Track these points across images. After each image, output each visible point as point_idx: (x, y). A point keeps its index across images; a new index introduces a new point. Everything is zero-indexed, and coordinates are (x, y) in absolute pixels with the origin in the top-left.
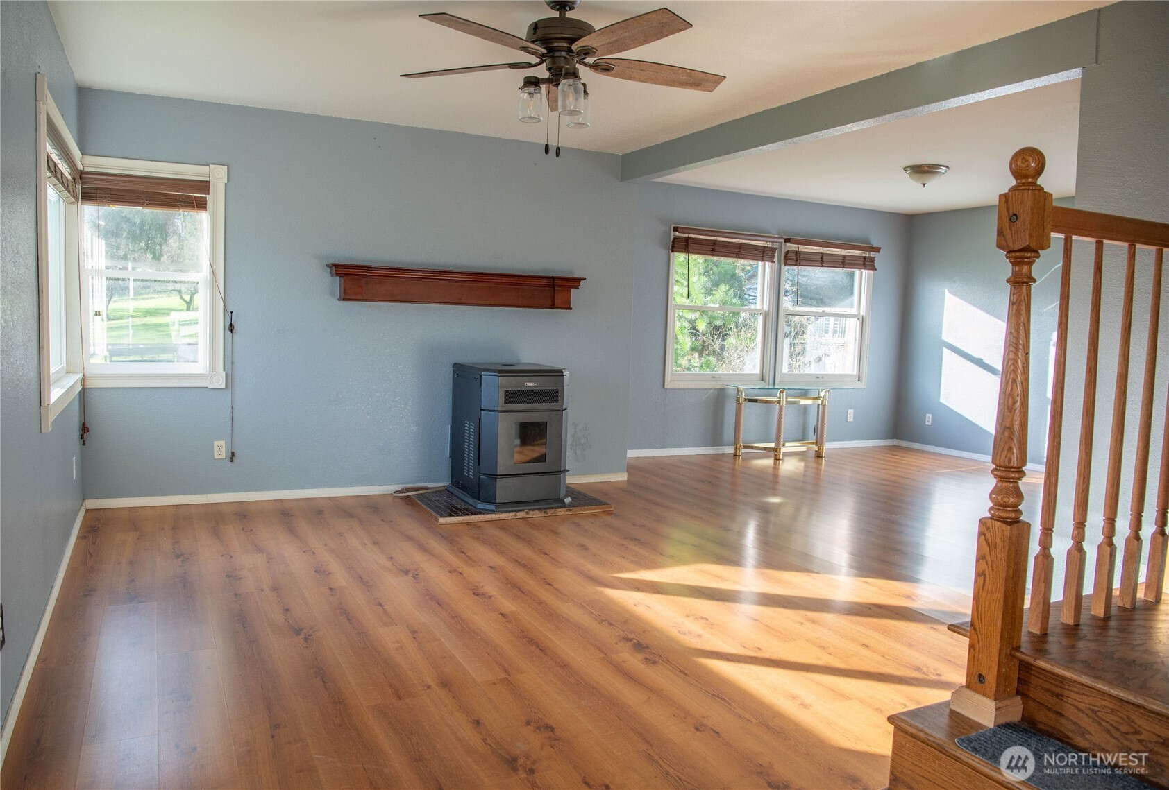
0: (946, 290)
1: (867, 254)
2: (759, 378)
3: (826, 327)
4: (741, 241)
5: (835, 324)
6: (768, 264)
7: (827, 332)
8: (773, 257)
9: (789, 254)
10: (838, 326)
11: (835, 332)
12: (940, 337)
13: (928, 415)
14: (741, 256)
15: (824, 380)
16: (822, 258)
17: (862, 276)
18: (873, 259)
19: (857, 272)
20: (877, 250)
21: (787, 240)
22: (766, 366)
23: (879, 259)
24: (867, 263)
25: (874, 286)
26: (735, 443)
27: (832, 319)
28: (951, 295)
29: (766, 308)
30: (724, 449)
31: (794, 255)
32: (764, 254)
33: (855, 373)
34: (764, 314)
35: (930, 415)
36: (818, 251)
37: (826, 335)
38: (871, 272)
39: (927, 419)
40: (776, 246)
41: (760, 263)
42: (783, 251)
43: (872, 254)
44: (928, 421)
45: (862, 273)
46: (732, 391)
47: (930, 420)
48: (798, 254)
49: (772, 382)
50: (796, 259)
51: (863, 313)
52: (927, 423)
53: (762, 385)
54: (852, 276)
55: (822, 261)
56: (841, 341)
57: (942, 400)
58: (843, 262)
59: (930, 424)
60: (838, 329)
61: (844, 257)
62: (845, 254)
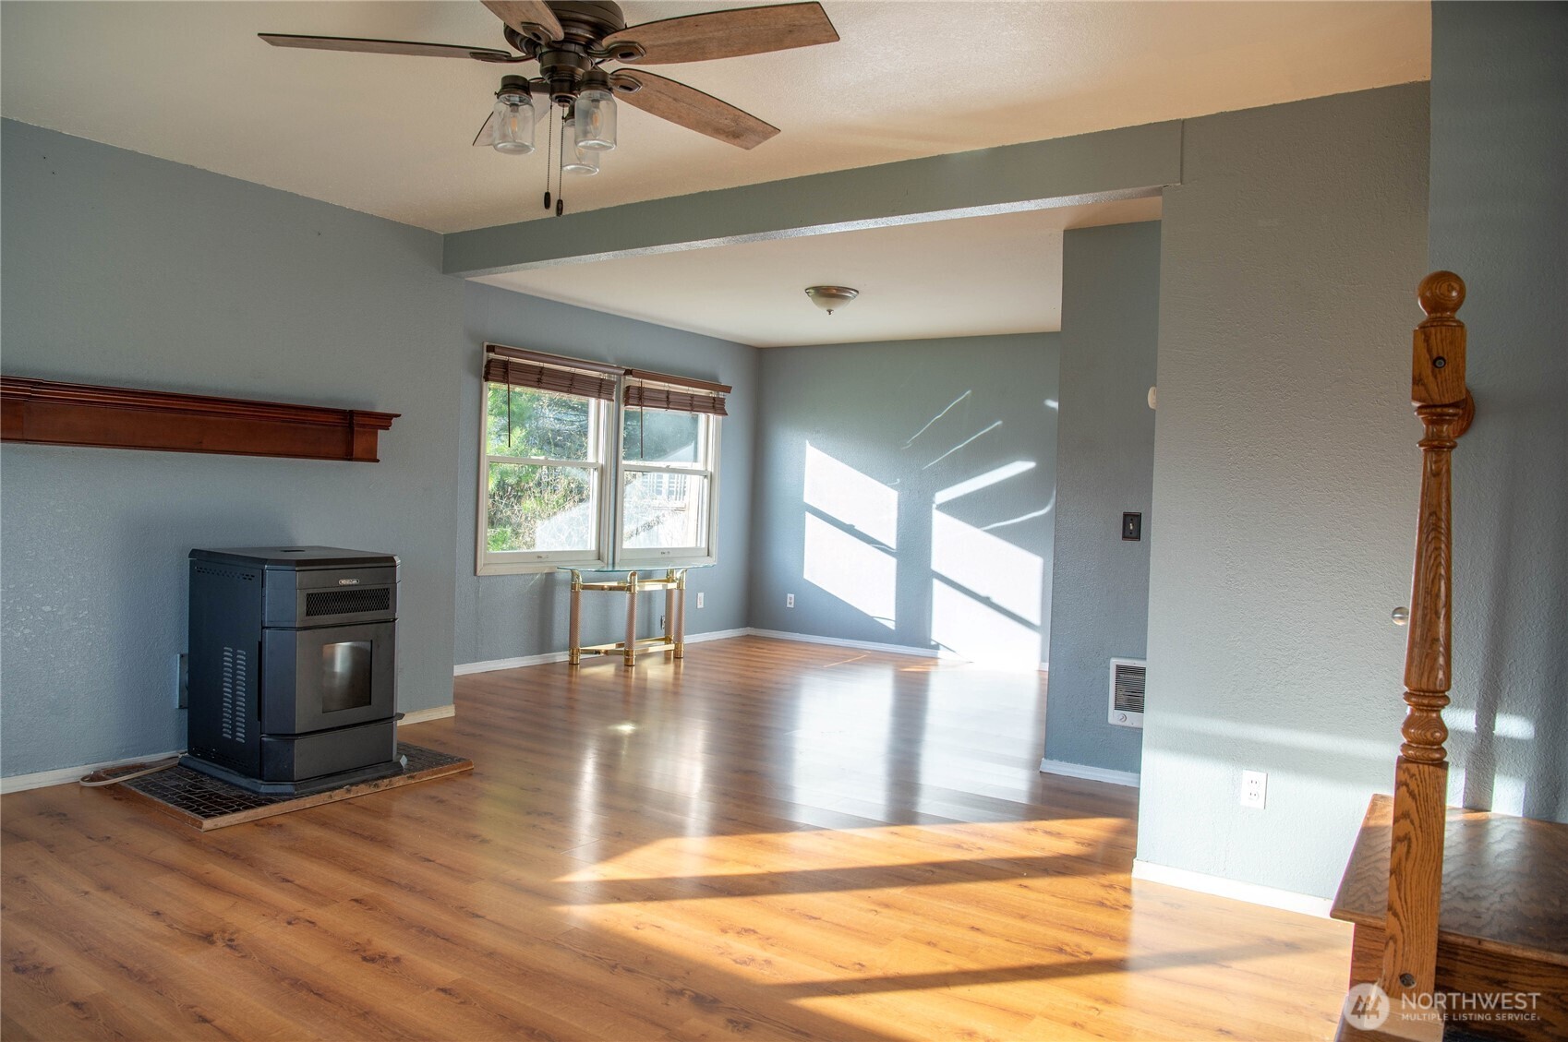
0: (807, 442)
1: (714, 395)
2: (595, 556)
3: (657, 486)
4: (573, 370)
5: (670, 483)
6: (603, 402)
7: (659, 493)
8: (611, 394)
9: (631, 390)
10: (675, 485)
11: (671, 493)
12: (801, 498)
13: (789, 595)
14: (574, 390)
15: (670, 556)
16: (668, 397)
17: (707, 423)
18: (722, 401)
19: (702, 417)
20: (727, 389)
21: (628, 372)
22: (604, 540)
23: (731, 402)
24: (716, 406)
25: (723, 433)
26: (572, 647)
27: (666, 476)
28: (813, 448)
29: (601, 461)
30: (554, 656)
31: (636, 392)
32: (600, 388)
33: (704, 545)
34: (599, 469)
35: (793, 596)
36: (662, 388)
37: (658, 497)
38: (720, 417)
39: (788, 600)
40: (614, 378)
41: (593, 401)
42: (623, 387)
43: (721, 395)
44: (790, 603)
45: (708, 416)
46: (563, 575)
47: (793, 601)
48: (641, 389)
49: (611, 561)
50: (638, 397)
51: (710, 468)
52: (788, 606)
53: (599, 565)
54: (695, 420)
55: (668, 401)
56: (679, 504)
57: (807, 576)
58: (692, 405)
59: (792, 606)
60: (674, 489)
61: (692, 396)
62: (692, 393)
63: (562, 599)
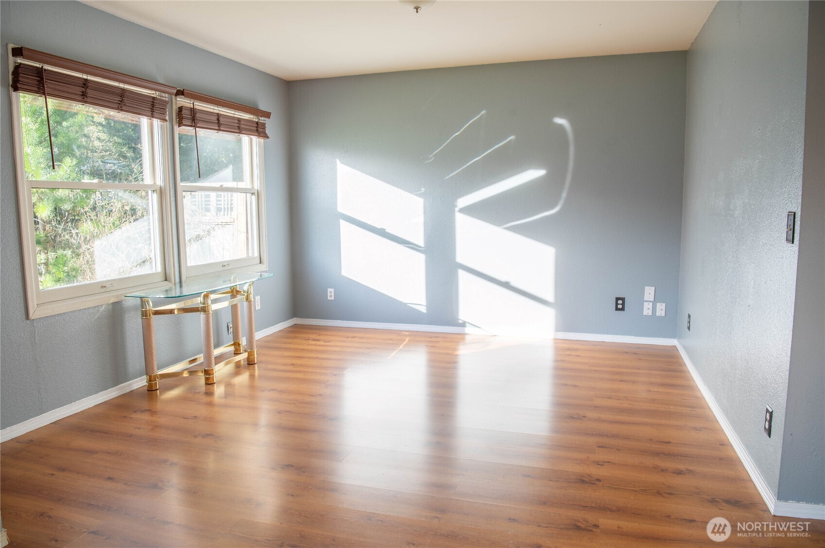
0: (338, 160)
1: (254, 118)
2: (162, 277)
3: (206, 205)
4: (122, 85)
5: (217, 201)
6: (156, 122)
7: (208, 210)
8: (164, 114)
9: (184, 111)
10: (222, 203)
11: (219, 210)
12: (337, 210)
13: (329, 290)
14: (124, 108)
15: (229, 267)
16: (218, 120)
17: (250, 144)
18: (264, 125)
19: (245, 138)
20: (267, 115)
21: (180, 93)
22: (169, 261)
23: (271, 126)
24: (259, 130)
25: (266, 154)
27: (213, 195)
28: (343, 165)
29: (159, 182)
31: (188, 112)
32: (153, 108)
33: (256, 254)
34: (158, 191)
35: (332, 290)
36: (212, 111)
37: (208, 213)
38: (262, 140)
39: (329, 294)
40: (166, 97)
41: (144, 121)
42: (175, 108)
43: (262, 120)
44: (331, 296)
45: (251, 140)
47: (333, 294)
48: (193, 111)
49: (177, 280)
50: (191, 118)
51: (257, 186)
52: (329, 298)
53: (167, 285)
54: (240, 141)
55: (218, 124)
56: (227, 219)
57: (344, 273)
58: (239, 127)
59: (333, 298)
60: (222, 206)
61: (239, 120)
62: (239, 117)
63: (133, 325)
